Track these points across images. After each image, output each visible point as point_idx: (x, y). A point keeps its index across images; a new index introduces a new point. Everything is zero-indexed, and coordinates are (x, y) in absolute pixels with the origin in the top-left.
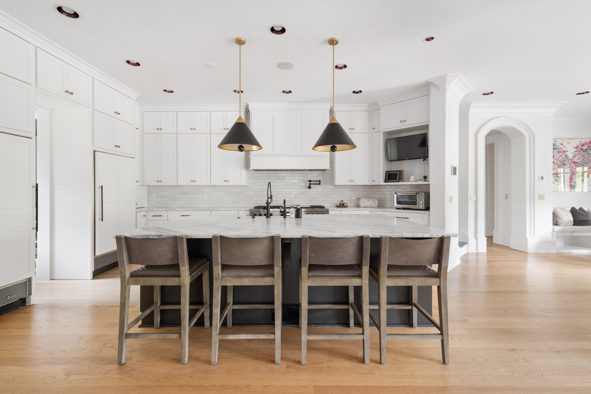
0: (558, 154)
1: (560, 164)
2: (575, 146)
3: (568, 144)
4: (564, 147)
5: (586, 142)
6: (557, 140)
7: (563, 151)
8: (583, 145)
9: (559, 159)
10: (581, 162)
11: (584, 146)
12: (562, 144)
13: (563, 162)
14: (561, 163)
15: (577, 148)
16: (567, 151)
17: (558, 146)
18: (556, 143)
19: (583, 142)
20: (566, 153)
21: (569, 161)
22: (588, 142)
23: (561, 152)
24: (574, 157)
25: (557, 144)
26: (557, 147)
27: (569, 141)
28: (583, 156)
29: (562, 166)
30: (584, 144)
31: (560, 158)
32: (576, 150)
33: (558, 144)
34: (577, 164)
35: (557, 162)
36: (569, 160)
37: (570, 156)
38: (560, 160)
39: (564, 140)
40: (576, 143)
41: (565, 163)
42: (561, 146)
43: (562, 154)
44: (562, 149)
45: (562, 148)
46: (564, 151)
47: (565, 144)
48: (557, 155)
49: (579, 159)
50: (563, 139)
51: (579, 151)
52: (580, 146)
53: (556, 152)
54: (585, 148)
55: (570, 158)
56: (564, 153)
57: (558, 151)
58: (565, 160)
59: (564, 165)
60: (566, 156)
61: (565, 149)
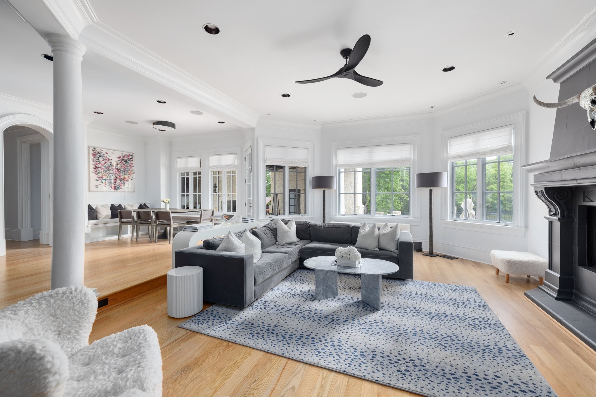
0: (104, 161)
1: (105, 169)
2: (118, 157)
3: (112, 154)
4: (109, 156)
5: (126, 155)
6: (102, 149)
8: (124, 157)
10: (123, 169)
12: (107, 154)
13: (108, 168)
15: (119, 158)
16: (112, 160)
18: (101, 151)
19: (124, 155)
20: (110, 161)
21: (113, 167)
22: (128, 155)
23: (106, 159)
24: (117, 165)
26: (103, 155)
27: (113, 152)
28: (124, 165)
29: (107, 171)
31: (106, 165)
32: (119, 160)
33: (104, 153)
34: (120, 171)
35: (104, 167)
37: (114, 164)
38: (105, 166)
39: (109, 150)
40: (119, 154)
41: (110, 169)
42: (106, 155)
43: (107, 161)
44: (107, 157)
46: (109, 160)
47: (110, 153)
48: (102, 161)
49: (121, 167)
50: (108, 149)
51: (121, 161)
52: (122, 157)
53: (102, 159)
54: (125, 159)
56: (109, 161)
57: (103, 159)
58: (110, 167)
59: (109, 170)
60: (111, 163)
61: (110, 158)
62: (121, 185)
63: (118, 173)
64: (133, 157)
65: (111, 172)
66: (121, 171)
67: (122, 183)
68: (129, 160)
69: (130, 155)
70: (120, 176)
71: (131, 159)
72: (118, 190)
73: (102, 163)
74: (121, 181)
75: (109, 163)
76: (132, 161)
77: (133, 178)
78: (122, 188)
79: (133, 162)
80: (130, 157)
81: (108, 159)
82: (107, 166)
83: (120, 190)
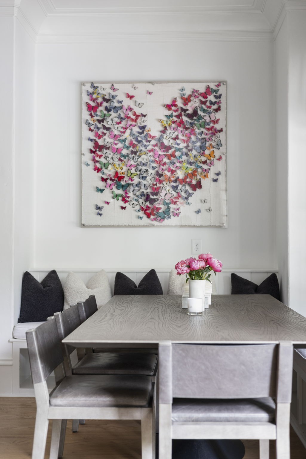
0: (120, 125)
1: (125, 152)
2: (169, 102)
3: (149, 95)
5: (195, 91)
6: (116, 86)
7: (134, 117)
8: (187, 100)
9: (122, 138)
11: (190, 101)
12: (131, 97)
13: (133, 146)
14: (127, 148)
15: (169, 107)
16: (145, 116)
17: (120, 102)
18: (113, 93)
19: (188, 92)
21: (149, 141)
22: (202, 90)
23: (128, 118)
24: (164, 132)
25: (117, 96)
26: (117, 105)
27: (150, 87)
28: (187, 129)
30: (190, 96)
31: (127, 135)
32: (168, 113)
33: (121, 96)
34: (171, 151)
35: (120, 145)
36: (149, 139)
37: (155, 130)
38: (125, 140)
39: (136, 85)
40: (171, 93)
41: (138, 148)
42: (127, 103)
43: (130, 122)
44: (131, 109)
45: (132, 106)
46: (137, 116)
47: (139, 93)
48: (116, 126)
49: (176, 138)
50: (133, 83)
51: (178, 116)
52: (180, 103)
53: (115, 119)
54: (192, 106)
55: (152, 133)
56: (136, 121)
57: (119, 117)
58: (139, 142)
59: (135, 153)
60: (143, 128)
61: (138, 111)
62: (175, 203)
63: (166, 160)
64: (219, 97)
65: (144, 158)
66: (178, 154)
67: (179, 196)
68: (204, 111)
69: (209, 91)
70: (173, 172)
71: (214, 103)
72: (166, 222)
73: (116, 132)
74: (175, 188)
75: (136, 130)
76: (218, 110)
77: (218, 174)
78: (177, 215)
79: (218, 115)
80: (211, 98)
81: (135, 114)
82: (129, 138)
83: (173, 220)
